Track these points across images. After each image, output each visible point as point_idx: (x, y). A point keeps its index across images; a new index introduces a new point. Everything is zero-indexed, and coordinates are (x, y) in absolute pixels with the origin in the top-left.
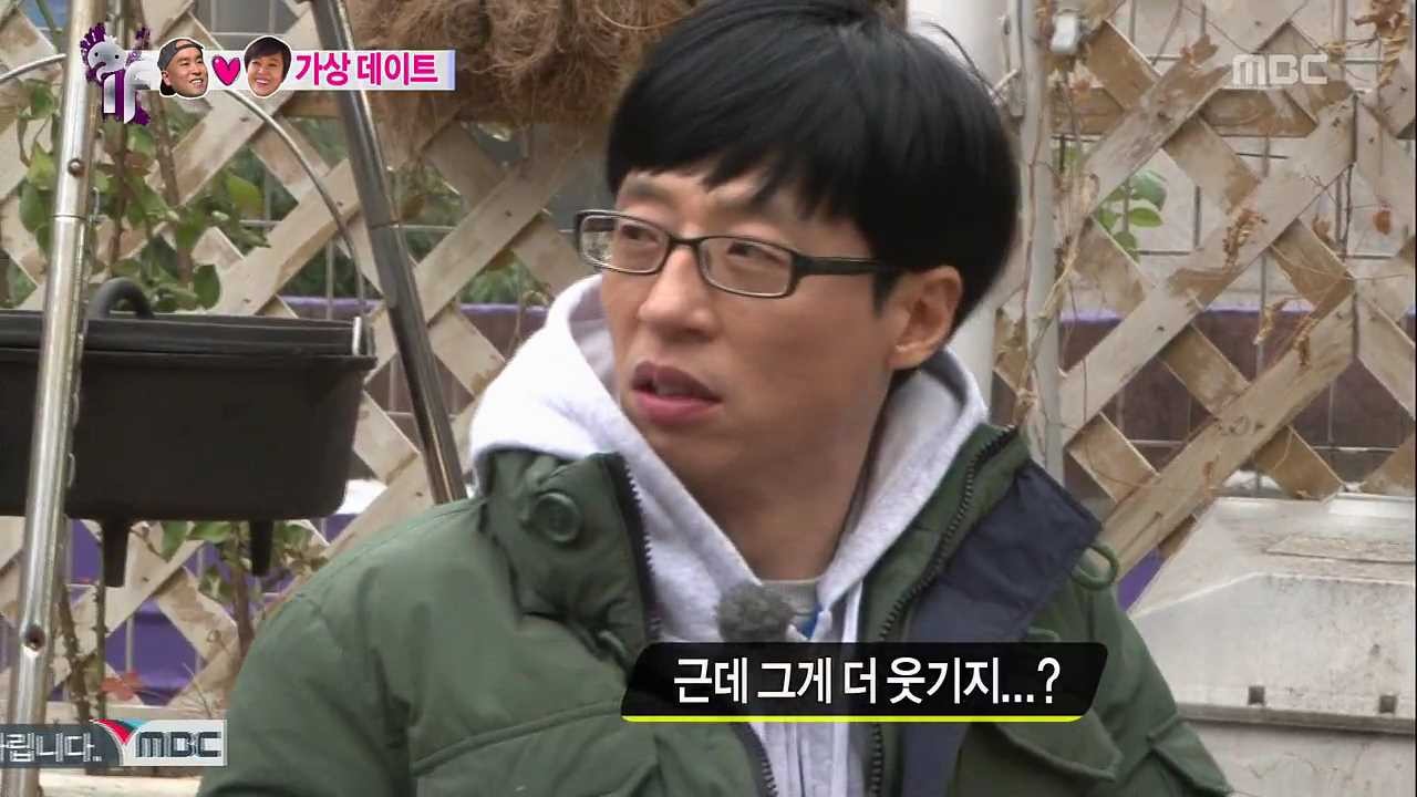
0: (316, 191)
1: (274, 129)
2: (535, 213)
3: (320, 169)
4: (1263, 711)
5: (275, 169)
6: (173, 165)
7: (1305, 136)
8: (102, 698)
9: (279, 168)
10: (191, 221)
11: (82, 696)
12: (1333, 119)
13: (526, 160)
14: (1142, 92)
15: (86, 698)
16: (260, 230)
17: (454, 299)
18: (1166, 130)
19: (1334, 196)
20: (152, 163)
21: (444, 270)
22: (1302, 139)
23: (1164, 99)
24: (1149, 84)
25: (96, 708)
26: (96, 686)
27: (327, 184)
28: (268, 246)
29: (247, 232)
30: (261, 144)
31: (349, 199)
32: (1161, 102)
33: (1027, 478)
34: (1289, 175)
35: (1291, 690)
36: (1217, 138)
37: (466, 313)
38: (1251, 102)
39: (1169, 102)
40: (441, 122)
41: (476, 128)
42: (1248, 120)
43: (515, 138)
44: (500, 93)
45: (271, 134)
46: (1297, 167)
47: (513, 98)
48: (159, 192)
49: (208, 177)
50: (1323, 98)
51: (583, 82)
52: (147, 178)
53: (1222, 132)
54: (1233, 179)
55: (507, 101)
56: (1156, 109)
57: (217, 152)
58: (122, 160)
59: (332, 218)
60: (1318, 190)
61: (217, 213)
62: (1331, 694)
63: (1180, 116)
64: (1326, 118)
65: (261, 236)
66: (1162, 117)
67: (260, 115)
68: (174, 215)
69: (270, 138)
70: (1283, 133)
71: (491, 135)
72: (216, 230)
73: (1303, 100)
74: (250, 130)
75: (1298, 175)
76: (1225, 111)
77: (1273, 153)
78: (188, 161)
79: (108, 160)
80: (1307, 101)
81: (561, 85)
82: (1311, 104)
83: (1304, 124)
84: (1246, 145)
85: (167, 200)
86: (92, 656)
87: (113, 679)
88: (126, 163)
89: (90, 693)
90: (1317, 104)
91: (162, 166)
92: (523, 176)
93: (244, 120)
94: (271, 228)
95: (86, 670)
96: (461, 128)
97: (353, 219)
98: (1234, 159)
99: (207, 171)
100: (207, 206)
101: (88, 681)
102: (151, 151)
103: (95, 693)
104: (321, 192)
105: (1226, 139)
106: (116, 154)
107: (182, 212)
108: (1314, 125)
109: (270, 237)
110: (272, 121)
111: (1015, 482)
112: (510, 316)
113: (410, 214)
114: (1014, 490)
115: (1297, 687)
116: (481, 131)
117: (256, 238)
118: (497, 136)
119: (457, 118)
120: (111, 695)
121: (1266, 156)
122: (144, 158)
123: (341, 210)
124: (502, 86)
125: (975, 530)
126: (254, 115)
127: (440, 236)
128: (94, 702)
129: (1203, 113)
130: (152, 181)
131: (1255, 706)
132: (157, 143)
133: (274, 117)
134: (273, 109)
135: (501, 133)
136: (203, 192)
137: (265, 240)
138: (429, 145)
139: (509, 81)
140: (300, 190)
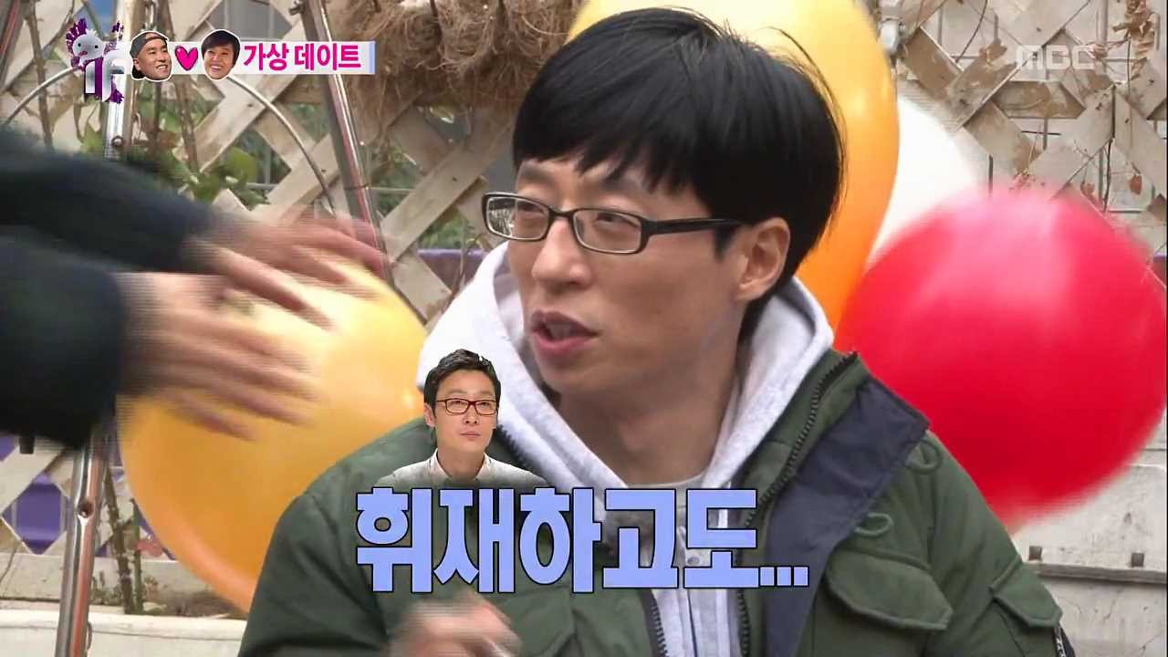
0: (306, 161)
1: (274, 113)
2: (475, 179)
3: (307, 144)
4: (1041, 565)
5: (274, 143)
6: (194, 140)
7: (1075, 118)
8: (137, 554)
9: (277, 144)
10: (208, 184)
11: (121, 553)
12: (1097, 105)
13: (468, 138)
14: (948, 83)
15: (124, 555)
16: (262, 192)
17: (412, 245)
18: (967, 113)
19: (1097, 164)
20: (179, 139)
21: (404, 222)
22: (1074, 120)
23: (964, 89)
24: (954, 76)
25: (134, 562)
26: (133, 546)
27: (313, 156)
28: (268, 203)
29: (253, 193)
30: (262, 125)
31: (331, 167)
32: (962, 91)
33: (868, 391)
34: (1062, 149)
35: (1063, 549)
36: (1007, 120)
37: (422, 256)
38: (1033, 91)
39: (969, 91)
40: (403, 107)
41: (429, 112)
42: (1030, 105)
43: (457, 119)
44: (448, 84)
45: (270, 115)
46: (1070, 142)
47: (459, 89)
48: (184, 162)
49: (221, 150)
50: (1089, 88)
51: (513, 74)
52: (174, 151)
53: (1009, 114)
54: (1019, 151)
55: (454, 91)
56: (960, 96)
57: (229, 131)
58: (155, 136)
59: (317, 182)
60: (1085, 160)
61: (229, 179)
62: (1093, 552)
63: (977, 103)
64: (1091, 103)
65: (263, 195)
66: (963, 102)
67: (262, 102)
68: (196, 180)
69: (269, 120)
70: (1058, 115)
71: (439, 119)
72: (228, 190)
73: (1073, 89)
74: (254, 113)
75: (1070, 149)
76: (1013, 98)
77: (1050, 131)
78: (206, 137)
79: (144, 137)
80: (1077, 90)
81: (496, 79)
82: (1081, 93)
83: (1075, 109)
84: (1030, 124)
85: (190, 168)
86: (129, 522)
87: (145, 540)
88: (158, 140)
89: (128, 551)
90: (1085, 93)
91: (185, 142)
92: (466, 148)
93: (250, 106)
94: (270, 190)
95: (124, 532)
96: (418, 111)
97: (333, 183)
98: (1019, 136)
99: (221, 146)
100: (221, 171)
101: (126, 541)
102: (177, 130)
103: (133, 552)
104: (310, 163)
105: (1012, 120)
106: (151, 133)
107: (201, 177)
108: (1081, 109)
109: (270, 196)
110: (272, 107)
111: (858, 395)
112: (456, 258)
113: (376, 179)
114: (857, 403)
115: (1067, 546)
116: (432, 115)
117: (260, 197)
118: (445, 119)
119: (416, 103)
120: (145, 553)
121: (1045, 133)
122: (172, 136)
123: (324, 175)
124: (449, 80)
125: (824, 437)
126: (257, 102)
127: (402, 196)
128: (132, 558)
129: (995, 99)
130: (178, 152)
131: (1035, 562)
132: (182, 124)
133: (273, 103)
134: (272, 98)
135: (449, 117)
136: (217, 161)
137: (266, 198)
138: (394, 124)
139: (455, 75)
140: (293, 160)
